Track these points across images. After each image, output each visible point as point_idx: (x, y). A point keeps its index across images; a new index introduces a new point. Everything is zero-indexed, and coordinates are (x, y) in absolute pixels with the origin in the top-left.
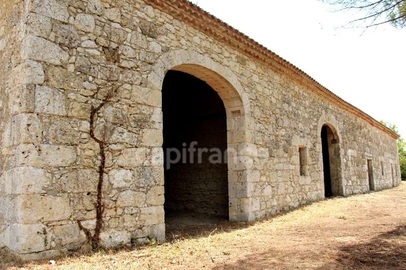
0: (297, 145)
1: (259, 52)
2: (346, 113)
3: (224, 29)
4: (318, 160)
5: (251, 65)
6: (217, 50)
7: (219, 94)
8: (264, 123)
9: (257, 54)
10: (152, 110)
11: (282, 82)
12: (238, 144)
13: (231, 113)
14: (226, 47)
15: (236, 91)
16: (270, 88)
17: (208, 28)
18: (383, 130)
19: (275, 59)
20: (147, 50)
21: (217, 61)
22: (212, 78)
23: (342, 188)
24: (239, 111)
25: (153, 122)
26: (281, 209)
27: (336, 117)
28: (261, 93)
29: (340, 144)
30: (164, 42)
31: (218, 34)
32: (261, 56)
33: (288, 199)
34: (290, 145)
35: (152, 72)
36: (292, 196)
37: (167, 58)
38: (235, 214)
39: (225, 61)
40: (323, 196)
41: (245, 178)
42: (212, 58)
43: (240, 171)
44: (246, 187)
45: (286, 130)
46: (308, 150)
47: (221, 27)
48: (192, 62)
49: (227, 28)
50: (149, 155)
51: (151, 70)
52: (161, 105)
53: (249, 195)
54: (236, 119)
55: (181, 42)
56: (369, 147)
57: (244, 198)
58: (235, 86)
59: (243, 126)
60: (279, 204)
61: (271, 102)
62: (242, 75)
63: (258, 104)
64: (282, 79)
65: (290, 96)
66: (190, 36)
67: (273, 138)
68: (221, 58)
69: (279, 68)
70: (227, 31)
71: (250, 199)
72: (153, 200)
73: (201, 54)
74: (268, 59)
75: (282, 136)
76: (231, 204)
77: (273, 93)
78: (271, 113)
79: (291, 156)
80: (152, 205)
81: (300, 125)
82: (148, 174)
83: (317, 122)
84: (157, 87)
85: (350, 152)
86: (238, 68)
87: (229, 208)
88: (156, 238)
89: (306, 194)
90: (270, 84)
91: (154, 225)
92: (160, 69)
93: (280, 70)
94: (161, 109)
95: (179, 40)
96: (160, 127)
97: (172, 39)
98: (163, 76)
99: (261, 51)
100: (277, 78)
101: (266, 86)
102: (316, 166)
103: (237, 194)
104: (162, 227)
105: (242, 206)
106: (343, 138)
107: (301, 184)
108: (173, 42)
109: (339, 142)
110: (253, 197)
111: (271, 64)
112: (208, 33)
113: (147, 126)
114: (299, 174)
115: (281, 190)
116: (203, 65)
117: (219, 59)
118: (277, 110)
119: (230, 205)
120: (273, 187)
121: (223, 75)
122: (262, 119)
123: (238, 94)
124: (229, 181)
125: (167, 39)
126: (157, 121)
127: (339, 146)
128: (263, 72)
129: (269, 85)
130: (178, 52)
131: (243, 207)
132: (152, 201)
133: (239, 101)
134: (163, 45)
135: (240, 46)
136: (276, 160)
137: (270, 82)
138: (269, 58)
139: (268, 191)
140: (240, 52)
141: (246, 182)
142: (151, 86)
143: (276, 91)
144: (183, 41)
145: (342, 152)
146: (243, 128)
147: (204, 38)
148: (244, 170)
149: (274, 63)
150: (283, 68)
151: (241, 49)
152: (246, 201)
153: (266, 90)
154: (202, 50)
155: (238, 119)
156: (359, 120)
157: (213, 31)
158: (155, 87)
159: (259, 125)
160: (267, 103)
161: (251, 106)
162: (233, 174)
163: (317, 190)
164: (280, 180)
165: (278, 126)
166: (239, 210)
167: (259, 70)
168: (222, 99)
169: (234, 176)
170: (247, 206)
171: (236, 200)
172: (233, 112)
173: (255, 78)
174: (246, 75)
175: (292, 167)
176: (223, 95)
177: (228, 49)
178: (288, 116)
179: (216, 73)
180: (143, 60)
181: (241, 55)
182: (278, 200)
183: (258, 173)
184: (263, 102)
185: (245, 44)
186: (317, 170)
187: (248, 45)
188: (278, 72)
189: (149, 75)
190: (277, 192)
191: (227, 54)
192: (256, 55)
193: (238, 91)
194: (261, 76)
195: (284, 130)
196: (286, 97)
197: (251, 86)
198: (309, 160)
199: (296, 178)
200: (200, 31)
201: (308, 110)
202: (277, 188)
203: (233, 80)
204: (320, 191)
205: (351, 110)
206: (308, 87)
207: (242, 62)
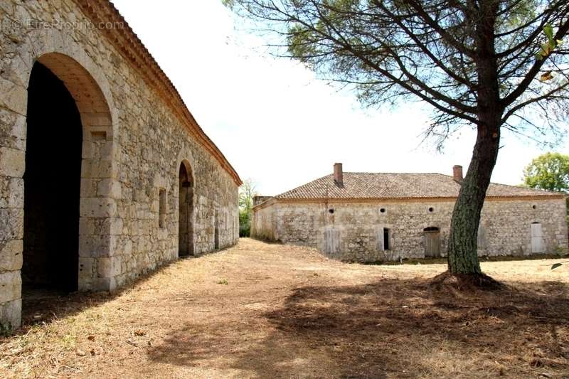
0: (158, 186)
1: (138, 54)
2: (202, 149)
3: (108, 12)
4: (175, 208)
5: (125, 70)
6: (92, 39)
7: (77, 103)
8: (130, 152)
9: (135, 55)
10: (13, 119)
11: (152, 99)
12: (99, 180)
13: (90, 134)
14: (102, 38)
15: (107, 104)
16: (140, 105)
17: (89, 5)
18: (231, 175)
19: (153, 67)
20: (12, 18)
21: (91, 57)
22: (78, 79)
23: (193, 245)
24: (105, 132)
25: (15, 138)
26: (140, 273)
27: (193, 153)
28: (130, 111)
29: (193, 188)
30: (34, 11)
31: (99, 17)
32: (138, 59)
33: (147, 259)
34: (152, 185)
35: (18, 56)
36: (151, 254)
37: (38, 38)
38: (87, 280)
39: (99, 58)
40: (177, 256)
41: (107, 229)
42: (86, 51)
43: (100, 219)
44: (108, 242)
45: (149, 166)
46: (167, 194)
47: (106, 8)
48: (64, 51)
49: (112, 12)
50: (6, 190)
51: (16, 53)
52: (25, 113)
53: (111, 254)
54: (98, 143)
55: (54, 16)
56: (217, 194)
57: (103, 257)
58: (106, 98)
59: (109, 154)
60: (138, 266)
61: (139, 125)
62: (114, 81)
63: (127, 126)
64: (152, 95)
65: (157, 120)
66: (66, 11)
67: (137, 174)
68: (96, 53)
69: (153, 79)
70: (110, 16)
71: (112, 259)
72: (8, 262)
73: (75, 41)
74: (145, 66)
75: (145, 173)
76: (82, 266)
77: (141, 113)
78: (138, 141)
79: (151, 202)
80: (6, 271)
81: (162, 159)
82: (4, 221)
83: (176, 157)
84: (23, 82)
85: (202, 198)
86: (111, 71)
87: (79, 272)
88: (10, 323)
89: (163, 253)
90: (141, 101)
91: (8, 302)
92: (28, 54)
93: (153, 82)
94: (25, 118)
95: (52, 13)
96: (22, 145)
97: (44, 9)
98: (31, 66)
99: (141, 53)
100: (147, 92)
101: (136, 102)
102: (172, 215)
103: (92, 251)
104: (18, 304)
105: (100, 268)
106: (197, 181)
107: (159, 239)
108: (45, 13)
109: (193, 186)
110: (115, 256)
111: (145, 73)
112: (87, 12)
113: (6, 143)
114: (158, 226)
115: (141, 248)
116: (76, 58)
117: (93, 54)
118: (144, 137)
119: (80, 267)
120: (133, 242)
121: (96, 78)
122: (128, 147)
123: (109, 109)
124: (80, 233)
125: (38, 8)
126: (19, 137)
127: (192, 190)
128: (134, 82)
129: (139, 101)
130: (50, 31)
131: (102, 271)
132: (7, 264)
133: (107, 119)
134: (34, 15)
135: (119, 42)
136: (138, 206)
137: (140, 96)
138: (146, 64)
139: (129, 248)
140: (116, 49)
141: (109, 235)
142: (14, 78)
143: (145, 110)
144: (57, 16)
145: (195, 198)
146: (109, 157)
147: (81, 18)
148: (105, 218)
149: (149, 73)
150: (157, 82)
151: (119, 44)
152: (107, 261)
153: (135, 106)
154: (76, 36)
155: (101, 144)
156: (213, 159)
157: (94, 11)
158: (20, 81)
159: (125, 155)
160: (135, 127)
161: (120, 128)
162: (87, 223)
163: (172, 248)
164: (141, 232)
165: (143, 160)
166: (96, 274)
167: (132, 79)
168: (80, 111)
169: (89, 226)
170: (108, 269)
171: (91, 260)
172: (94, 133)
173: (127, 89)
174: (118, 83)
175: (152, 216)
176: (82, 106)
177: (104, 42)
178: (152, 146)
179: (88, 74)
180: (8, 33)
181: (116, 53)
182: (137, 260)
183: (120, 223)
184: (130, 124)
185: (125, 39)
186: (173, 221)
187: (129, 41)
188: (151, 85)
189: (14, 61)
190: (137, 249)
191: (102, 49)
192: (133, 57)
193: (109, 104)
194: (133, 88)
195: (147, 165)
196: (154, 120)
197: (121, 99)
198: (167, 207)
199: (155, 230)
200: (77, 6)
201: (171, 140)
202: (138, 243)
203: (105, 88)
204: (174, 249)
205: (207, 146)
206: (174, 110)
207: (116, 63)
